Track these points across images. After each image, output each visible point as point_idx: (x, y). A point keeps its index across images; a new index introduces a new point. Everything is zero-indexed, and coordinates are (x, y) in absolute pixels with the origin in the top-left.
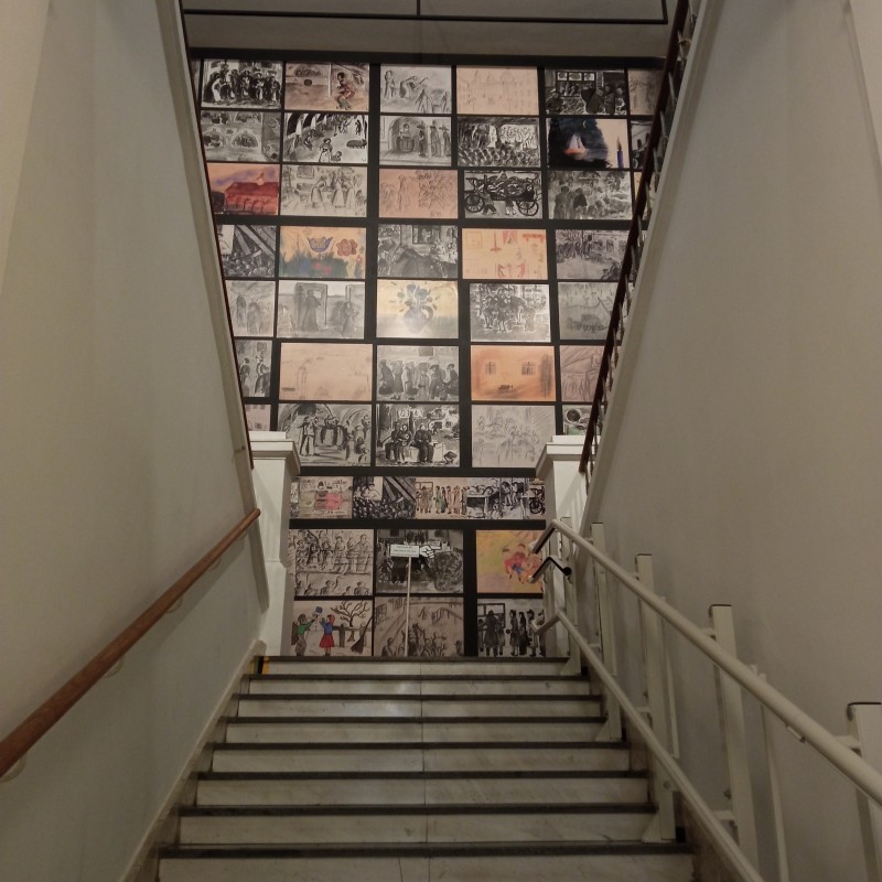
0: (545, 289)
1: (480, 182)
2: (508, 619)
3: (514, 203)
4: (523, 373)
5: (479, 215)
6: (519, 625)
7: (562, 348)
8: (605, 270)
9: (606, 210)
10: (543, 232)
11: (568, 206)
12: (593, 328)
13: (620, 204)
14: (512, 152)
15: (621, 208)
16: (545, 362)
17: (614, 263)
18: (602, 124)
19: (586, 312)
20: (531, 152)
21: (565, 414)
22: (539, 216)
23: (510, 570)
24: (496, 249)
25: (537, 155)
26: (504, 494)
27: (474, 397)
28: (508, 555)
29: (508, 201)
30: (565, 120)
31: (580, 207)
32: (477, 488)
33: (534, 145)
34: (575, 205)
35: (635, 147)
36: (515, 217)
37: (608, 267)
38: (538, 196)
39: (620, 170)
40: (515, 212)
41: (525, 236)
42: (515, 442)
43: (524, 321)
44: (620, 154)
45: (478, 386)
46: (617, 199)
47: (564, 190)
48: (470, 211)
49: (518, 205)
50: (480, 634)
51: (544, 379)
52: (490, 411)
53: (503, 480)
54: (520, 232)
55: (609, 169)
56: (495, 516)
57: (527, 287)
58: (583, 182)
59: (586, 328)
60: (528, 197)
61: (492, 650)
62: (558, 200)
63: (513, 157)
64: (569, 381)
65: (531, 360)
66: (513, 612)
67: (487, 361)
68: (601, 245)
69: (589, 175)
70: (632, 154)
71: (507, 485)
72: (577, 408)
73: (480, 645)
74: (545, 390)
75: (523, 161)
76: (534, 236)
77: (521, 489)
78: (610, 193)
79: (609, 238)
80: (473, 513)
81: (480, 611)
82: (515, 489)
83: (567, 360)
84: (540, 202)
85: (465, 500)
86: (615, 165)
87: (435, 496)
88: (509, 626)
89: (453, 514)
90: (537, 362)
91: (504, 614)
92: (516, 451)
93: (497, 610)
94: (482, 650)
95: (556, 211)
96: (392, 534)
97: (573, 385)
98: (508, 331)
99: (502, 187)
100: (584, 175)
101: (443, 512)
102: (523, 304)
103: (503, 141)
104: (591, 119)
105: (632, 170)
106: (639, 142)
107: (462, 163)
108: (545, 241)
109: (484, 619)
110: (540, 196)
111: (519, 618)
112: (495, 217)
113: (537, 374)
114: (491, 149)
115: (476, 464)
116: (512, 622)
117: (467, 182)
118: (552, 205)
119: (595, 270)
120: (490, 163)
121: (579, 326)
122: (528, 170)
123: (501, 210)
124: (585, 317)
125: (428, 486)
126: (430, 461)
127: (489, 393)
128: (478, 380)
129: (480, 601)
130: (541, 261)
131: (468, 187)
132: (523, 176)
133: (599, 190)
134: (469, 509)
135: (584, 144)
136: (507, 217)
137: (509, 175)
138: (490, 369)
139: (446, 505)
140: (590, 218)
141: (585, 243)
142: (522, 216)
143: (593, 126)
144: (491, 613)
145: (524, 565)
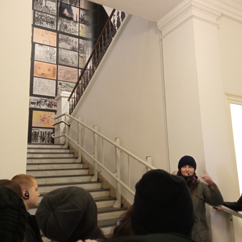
0: (55, 49)
1: (40, 15)
2: (40, 133)
3: (49, 23)
4: (48, 71)
5: (39, 25)
6: (42, 135)
7: (59, 66)
8: (71, 47)
9: (72, 32)
10: (56, 34)
11: (63, 28)
12: (67, 62)
13: (76, 31)
14: (49, 9)
15: (76, 32)
16: (54, 69)
17: (73, 46)
18: (73, 8)
19: (65, 57)
20: (54, 10)
21: (58, 83)
22: (55, 29)
23: (41, 121)
24: (43, 35)
25: (56, 12)
26: (41, 102)
27: (34, 75)
28: (41, 118)
29: (47, 22)
30: (64, 4)
31: (66, 29)
32: (34, 99)
33: (55, 9)
34: (65, 28)
35: (80, 16)
36: (49, 28)
37: (72, 47)
38: (55, 23)
39: (76, 22)
40: (49, 26)
41: (51, 33)
42: (45, 88)
43: (49, 57)
44: (77, 17)
45: (36, 73)
46: (75, 29)
47: (62, 23)
48: (36, 23)
49: (50, 24)
50: (32, 137)
51: (54, 73)
52: (39, 80)
53: (41, 98)
54: (50, 32)
55: (74, 21)
56: (38, 107)
57: (51, 48)
58: (67, 22)
59: (65, 62)
60: (52, 23)
61: (35, 141)
62: (60, 26)
63: (49, 11)
64: (60, 75)
65: (50, 68)
66: (41, 132)
67: (39, 66)
68: (70, 40)
69: (69, 21)
70: (80, 18)
71: (42, 100)
72: (61, 82)
73: (32, 140)
74: (54, 76)
75: (52, 13)
76: (53, 34)
77: (46, 101)
78: (74, 27)
79: (72, 39)
81: (33, 131)
82: (44, 101)
83: (60, 69)
84: (55, 25)
85: (30, 102)
86: (75, 20)
88: (40, 135)
90: (52, 69)
91: (39, 132)
92: (45, 91)
93: (37, 131)
94: (32, 141)
95: (60, 29)
97: (61, 76)
98: (45, 59)
99: (45, 18)
100: (67, 20)
102: (49, 52)
103: (47, 5)
104: (70, 5)
105: (79, 23)
106: (82, 15)
107: (35, 8)
108: (56, 36)
109: (33, 133)
110: (56, 23)
111: (42, 133)
112: (43, 26)
113: (52, 72)
114: (43, 7)
115: (34, 93)
116: (41, 134)
117: (36, 14)
118: (59, 27)
119: (69, 47)
120: (43, 10)
121: (63, 61)
122: (53, 15)
123: (45, 25)
124: (65, 59)
127: (39, 74)
128: (36, 71)
129: (33, 129)
130: (55, 41)
131: (36, 16)
132: (52, 17)
133: (71, 26)
134: (31, 105)
135: (68, 12)
136: (46, 27)
137: (48, 15)
138: (39, 68)
140: (68, 33)
141: (66, 39)
142: (50, 28)
143: (71, 8)
144: (35, 132)
145: (45, 120)
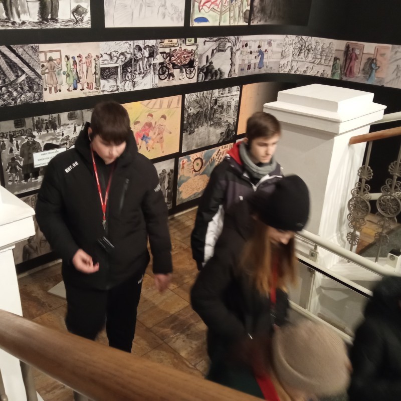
23: (139, 140)
28: (138, 128)
53: (136, 43)
71: (140, 49)
77: (152, 55)
80: (107, 87)
82: (147, 53)
85: (99, 72)
87: (65, 69)
89: (86, 90)
96: (17, 125)
101: (75, 89)
125: (55, 56)
126: (54, 19)
139: (78, 80)
145: (151, 134)
